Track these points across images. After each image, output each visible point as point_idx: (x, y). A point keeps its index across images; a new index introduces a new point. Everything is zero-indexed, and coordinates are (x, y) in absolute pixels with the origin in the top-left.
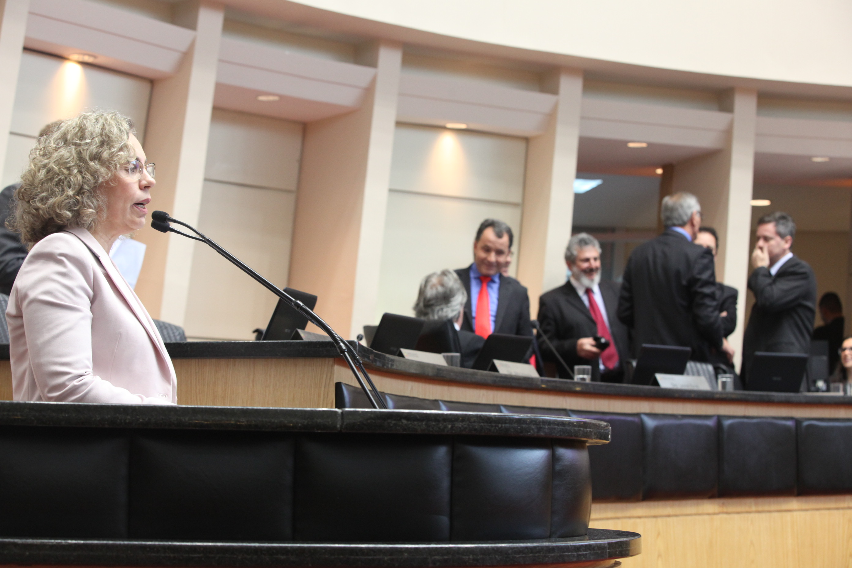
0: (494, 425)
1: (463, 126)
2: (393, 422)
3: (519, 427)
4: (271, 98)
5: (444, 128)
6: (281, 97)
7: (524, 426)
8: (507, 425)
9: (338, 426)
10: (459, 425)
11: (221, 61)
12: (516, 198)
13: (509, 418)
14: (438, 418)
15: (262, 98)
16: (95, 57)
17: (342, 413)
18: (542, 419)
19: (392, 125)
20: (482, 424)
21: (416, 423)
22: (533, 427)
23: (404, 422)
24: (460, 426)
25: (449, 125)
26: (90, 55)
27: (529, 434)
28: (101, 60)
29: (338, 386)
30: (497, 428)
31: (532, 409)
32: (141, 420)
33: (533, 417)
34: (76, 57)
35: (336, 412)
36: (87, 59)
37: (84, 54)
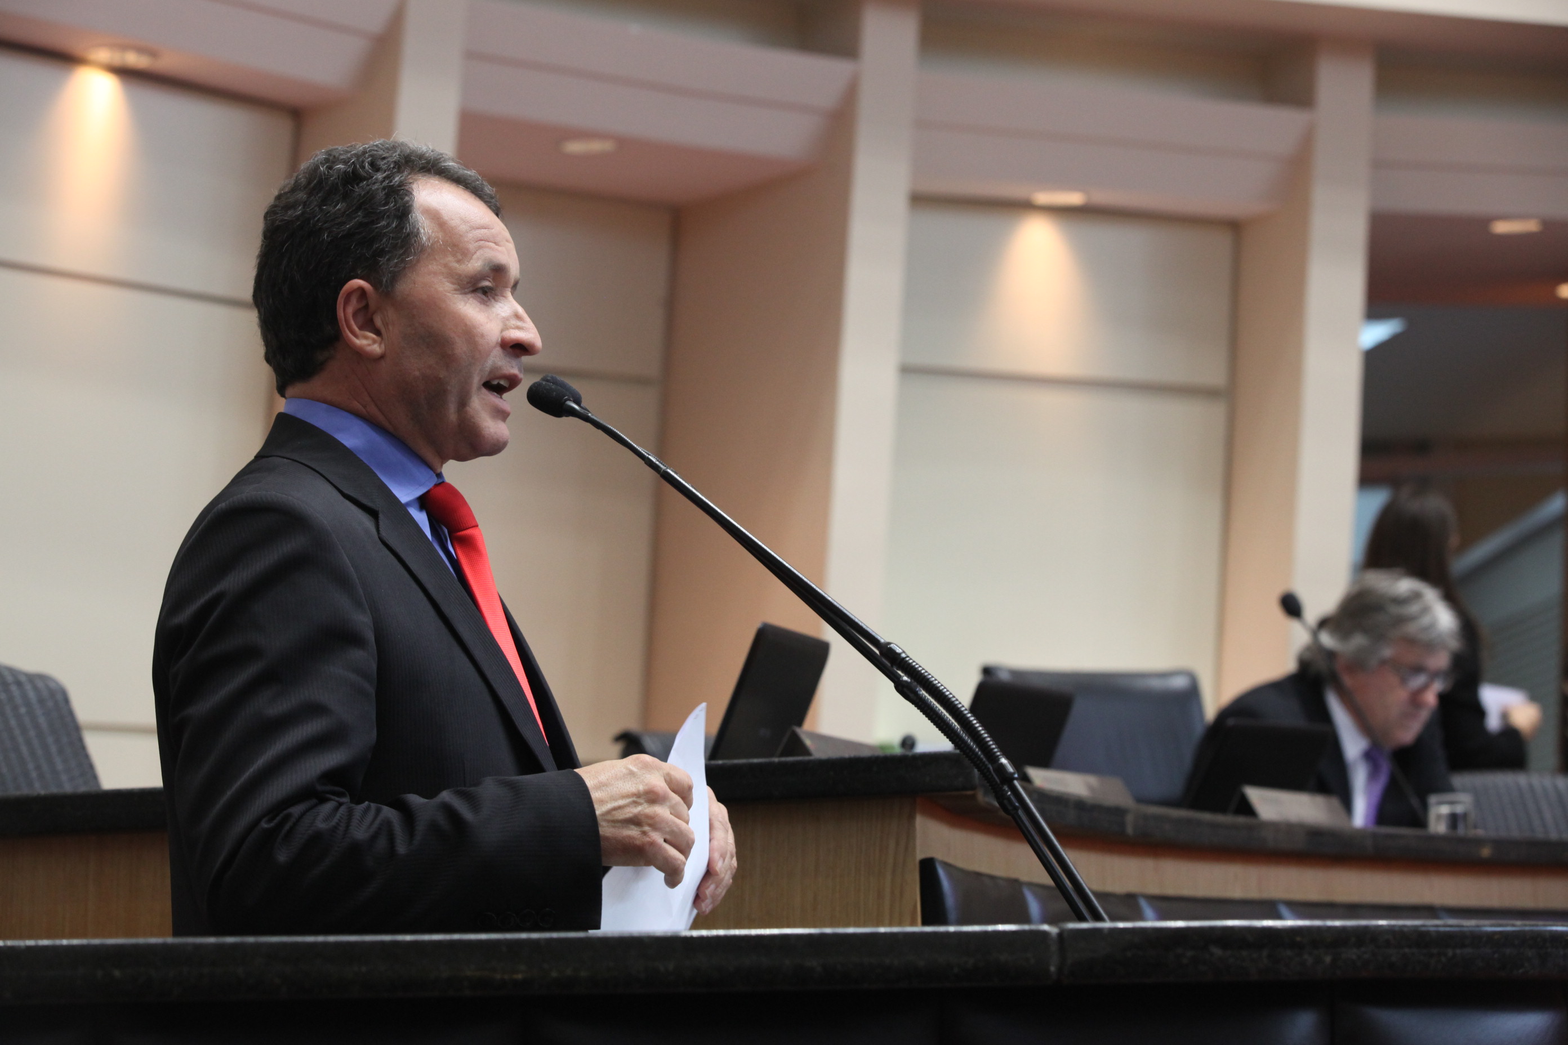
0: (1435, 951)
1: (1074, 198)
2: (1190, 953)
3: (1496, 956)
4: (596, 146)
5: (1025, 207)
6: (623, 142)
7: (1508, 951)
8: (1468, 951)
9: (1052, 969)
10: (1351, 953)
11: (472, 55)
12: (1214, 374)
13: (1471, 932)
14: (1298, 939)
15: (575, 147)
16: (153, 53)
17: (1061, 935)
18: (1551, 932)
19: (899, 203)
20: (1407, 950)
21: (1244, 953)
22: (1530, 953)
23: (1217, 951)
24: (1354, 957)
25: (1043, 198)
26: (140, 50)
27: (1521, 971)
28: (168, 63)
29: (928, 867)
30: (1443, 959)
31: (1352, 909)
32: (554, 974)
33: (1527, 928)
34: (103, 55)
35: (1045, 934)
36: (132, 59)
37: (124, 47)
